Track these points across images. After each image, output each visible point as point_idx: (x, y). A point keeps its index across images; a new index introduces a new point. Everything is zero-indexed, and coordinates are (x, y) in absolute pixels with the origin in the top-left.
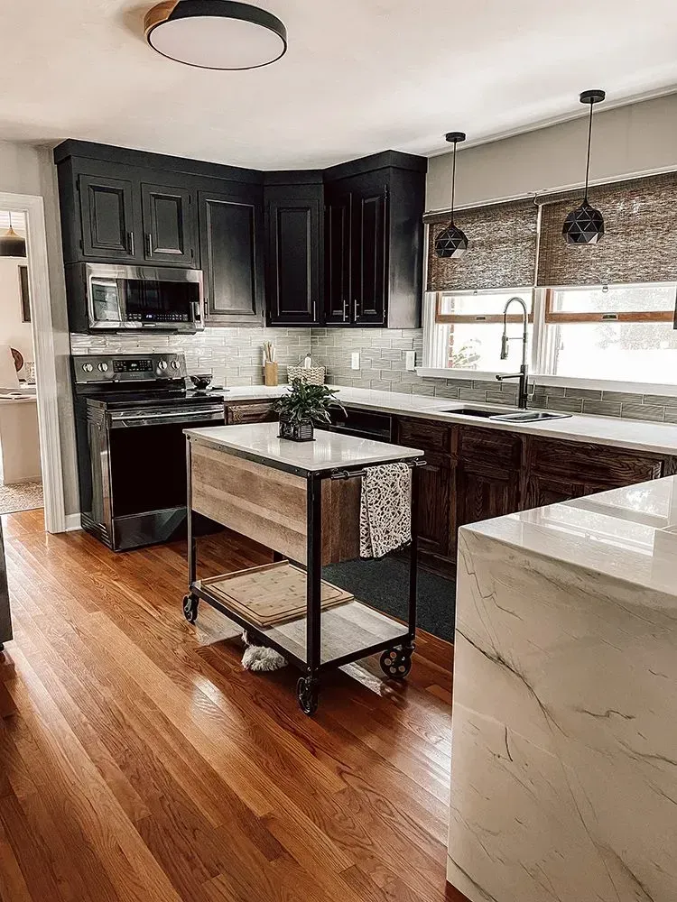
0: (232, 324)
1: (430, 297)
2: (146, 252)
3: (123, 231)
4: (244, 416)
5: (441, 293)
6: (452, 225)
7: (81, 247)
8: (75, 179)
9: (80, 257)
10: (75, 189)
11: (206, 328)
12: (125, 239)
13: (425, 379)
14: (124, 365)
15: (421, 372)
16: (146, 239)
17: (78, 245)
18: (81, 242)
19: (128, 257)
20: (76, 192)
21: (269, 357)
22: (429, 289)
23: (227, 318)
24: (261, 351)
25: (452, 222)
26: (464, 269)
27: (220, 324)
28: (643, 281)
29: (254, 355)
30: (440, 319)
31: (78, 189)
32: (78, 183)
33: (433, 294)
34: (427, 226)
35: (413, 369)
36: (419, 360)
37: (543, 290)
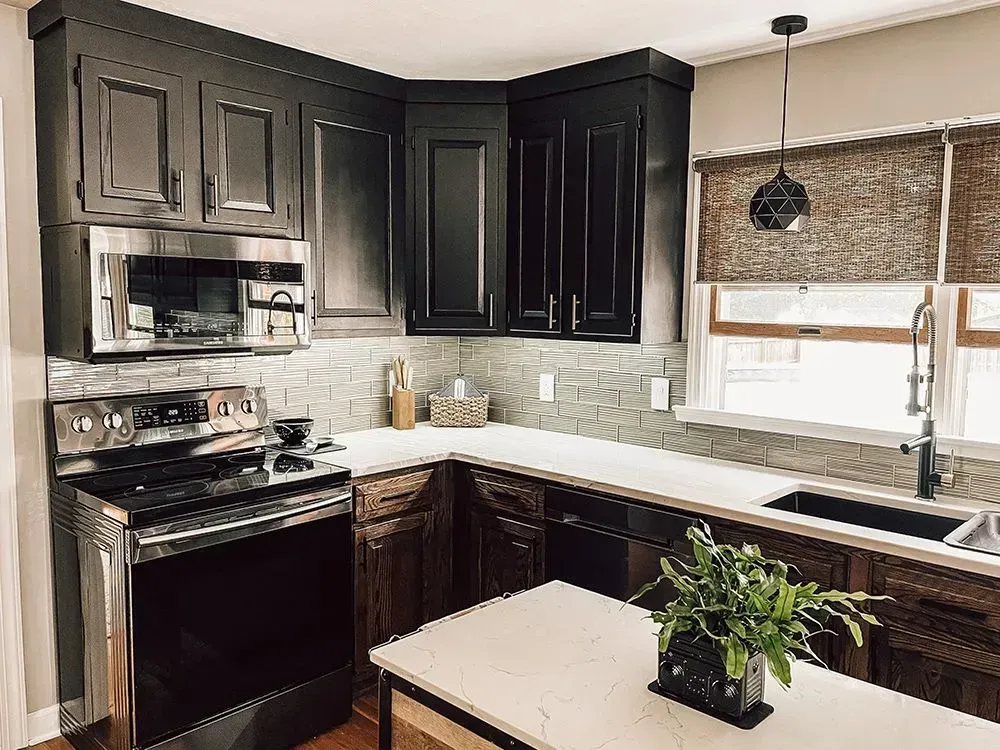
0: (352, 333)
1: (698, 293)
2: (206, 206)
3: (164, 168)
4: (384, 499)
5: (719, 285)
6: (782, 175)
7: (80, 194)
8: (71, 63)
9: (76, 214)
10: (70, 82)
11: (314, 343)
12: (168, 182)
13: (689, 426)
14: (155, 413)
15: (682, 414)
16: (206, 185)
17: (72, 191)
18: (79, 186)
19: (172, 215)
20: (72, 90)
21: (400, 381)
22: (701, 278)
23: (344, 323)
24: (386, 369)
25: (782, 167)
26: (778, 248)
27: (333, 334)
29: (373, 377)
30: (718, 328)
31: (77, 82)
32: (76, 73)
33: (706, 287)
34: (698, 176)
35: (667, 409)
36: (675, 395)
37: (954, 289)
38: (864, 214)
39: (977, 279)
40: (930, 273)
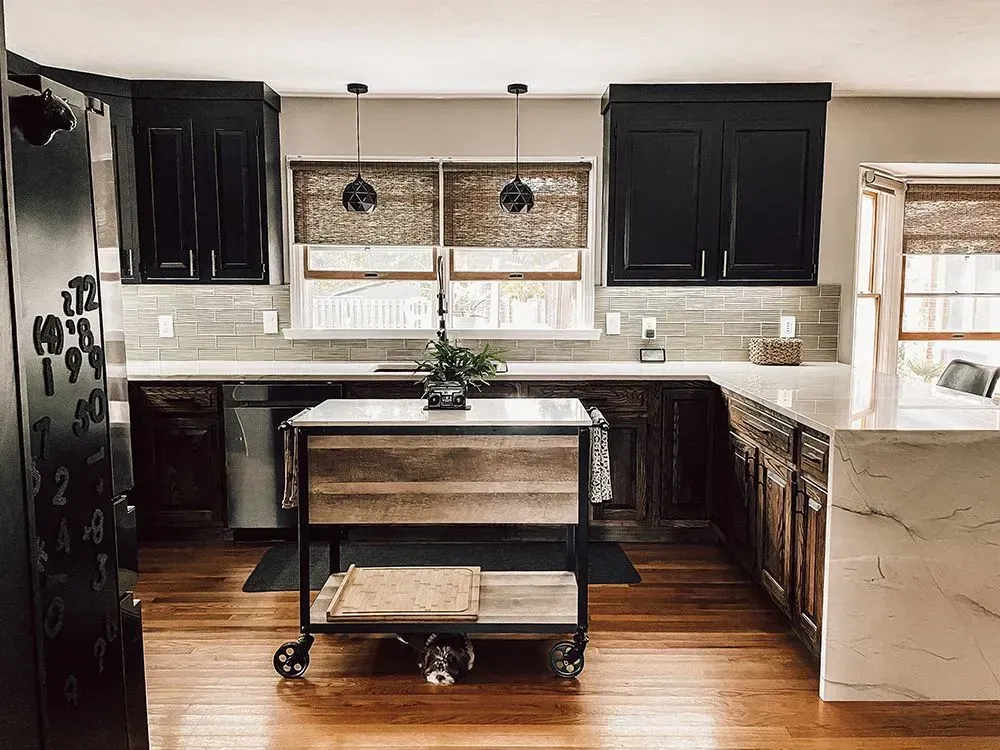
1: (296, 250)
5: (309, 246)
6: (359, 178)
13: (294, 342)
15: (288, 334)
22: (297, 240)
28: (548, 247)
30: (310, 274)
33: (301, 247)
34: (290, 172)
35: (276, 332)
36: (283, 321)
37: (448, 249)
38: (398, 206)
39: (460, 245)
40: (436, 241)
